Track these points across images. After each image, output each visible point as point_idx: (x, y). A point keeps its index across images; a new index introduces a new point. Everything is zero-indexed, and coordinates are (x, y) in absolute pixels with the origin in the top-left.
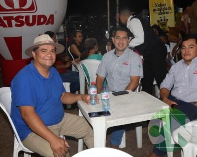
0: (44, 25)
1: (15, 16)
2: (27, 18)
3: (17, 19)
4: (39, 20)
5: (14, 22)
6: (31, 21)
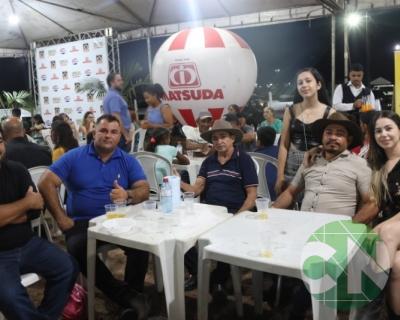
0: (211, 100)
1: (182, 90)
2: (192, 92)
3: (184, 93)
4: (204, 94)
5: (182, 96)
6: (196, 95)
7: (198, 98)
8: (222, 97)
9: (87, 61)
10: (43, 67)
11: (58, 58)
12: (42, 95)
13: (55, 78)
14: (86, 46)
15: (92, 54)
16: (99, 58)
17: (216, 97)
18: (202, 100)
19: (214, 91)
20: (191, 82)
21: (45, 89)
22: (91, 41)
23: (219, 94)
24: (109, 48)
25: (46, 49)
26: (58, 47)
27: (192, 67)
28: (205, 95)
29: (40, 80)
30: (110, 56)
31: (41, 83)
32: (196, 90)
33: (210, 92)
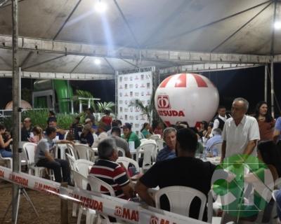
5: (163, 114)
6: (169, 113)
7: (171, 115)
8: (183, 115)
9: (143, 86)
10: (121, 88)
11: (129, 82)
12: (119, 106)
13: (126, 95)
14: (142, 76)
15: (145, 82)
16: (148, 84)
17: (180, 115)
18: (172, 116)
19: (178, 112)
20: (166, 106)
21: (121, 102)
22: (145, 74)
23: (181, 114)
24: (153, 79)
25: (124, 76)
26: (129, 76)
27: (166, 97)
28: (174, 113)
29: (119, 96)
30: (153, 84)
31: (120, 98)
32: (169, 110)
33: (176, 112)
